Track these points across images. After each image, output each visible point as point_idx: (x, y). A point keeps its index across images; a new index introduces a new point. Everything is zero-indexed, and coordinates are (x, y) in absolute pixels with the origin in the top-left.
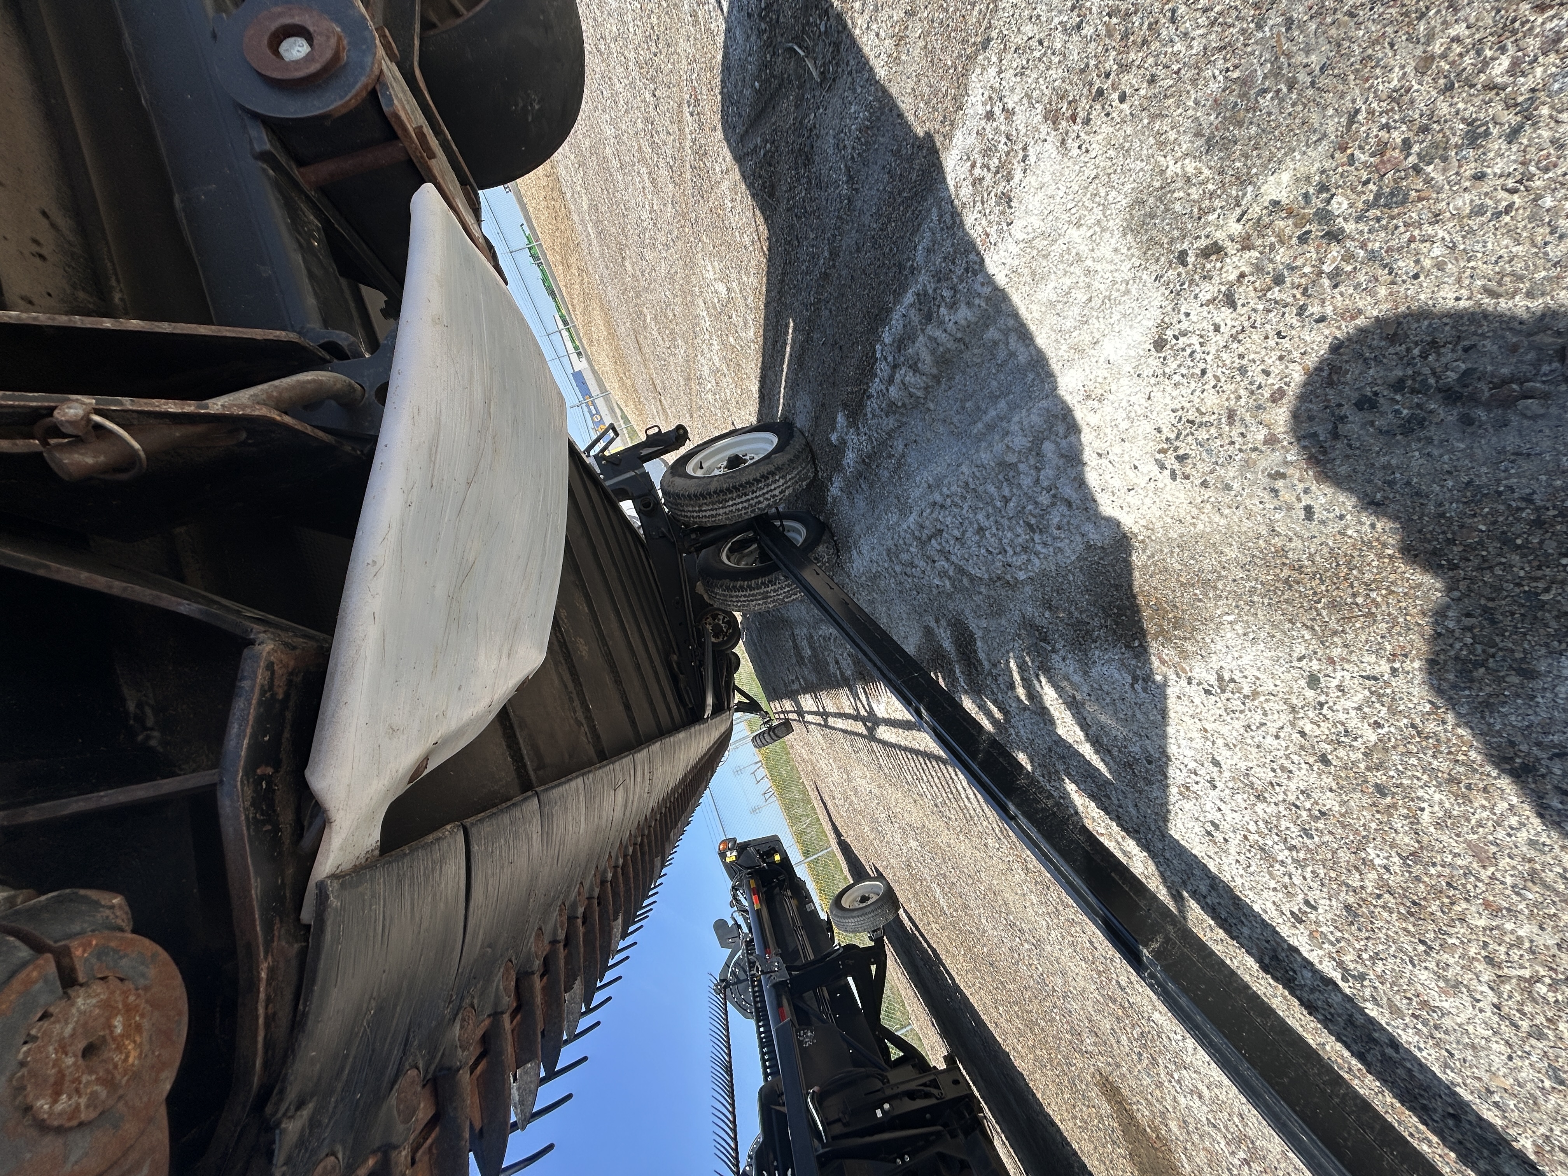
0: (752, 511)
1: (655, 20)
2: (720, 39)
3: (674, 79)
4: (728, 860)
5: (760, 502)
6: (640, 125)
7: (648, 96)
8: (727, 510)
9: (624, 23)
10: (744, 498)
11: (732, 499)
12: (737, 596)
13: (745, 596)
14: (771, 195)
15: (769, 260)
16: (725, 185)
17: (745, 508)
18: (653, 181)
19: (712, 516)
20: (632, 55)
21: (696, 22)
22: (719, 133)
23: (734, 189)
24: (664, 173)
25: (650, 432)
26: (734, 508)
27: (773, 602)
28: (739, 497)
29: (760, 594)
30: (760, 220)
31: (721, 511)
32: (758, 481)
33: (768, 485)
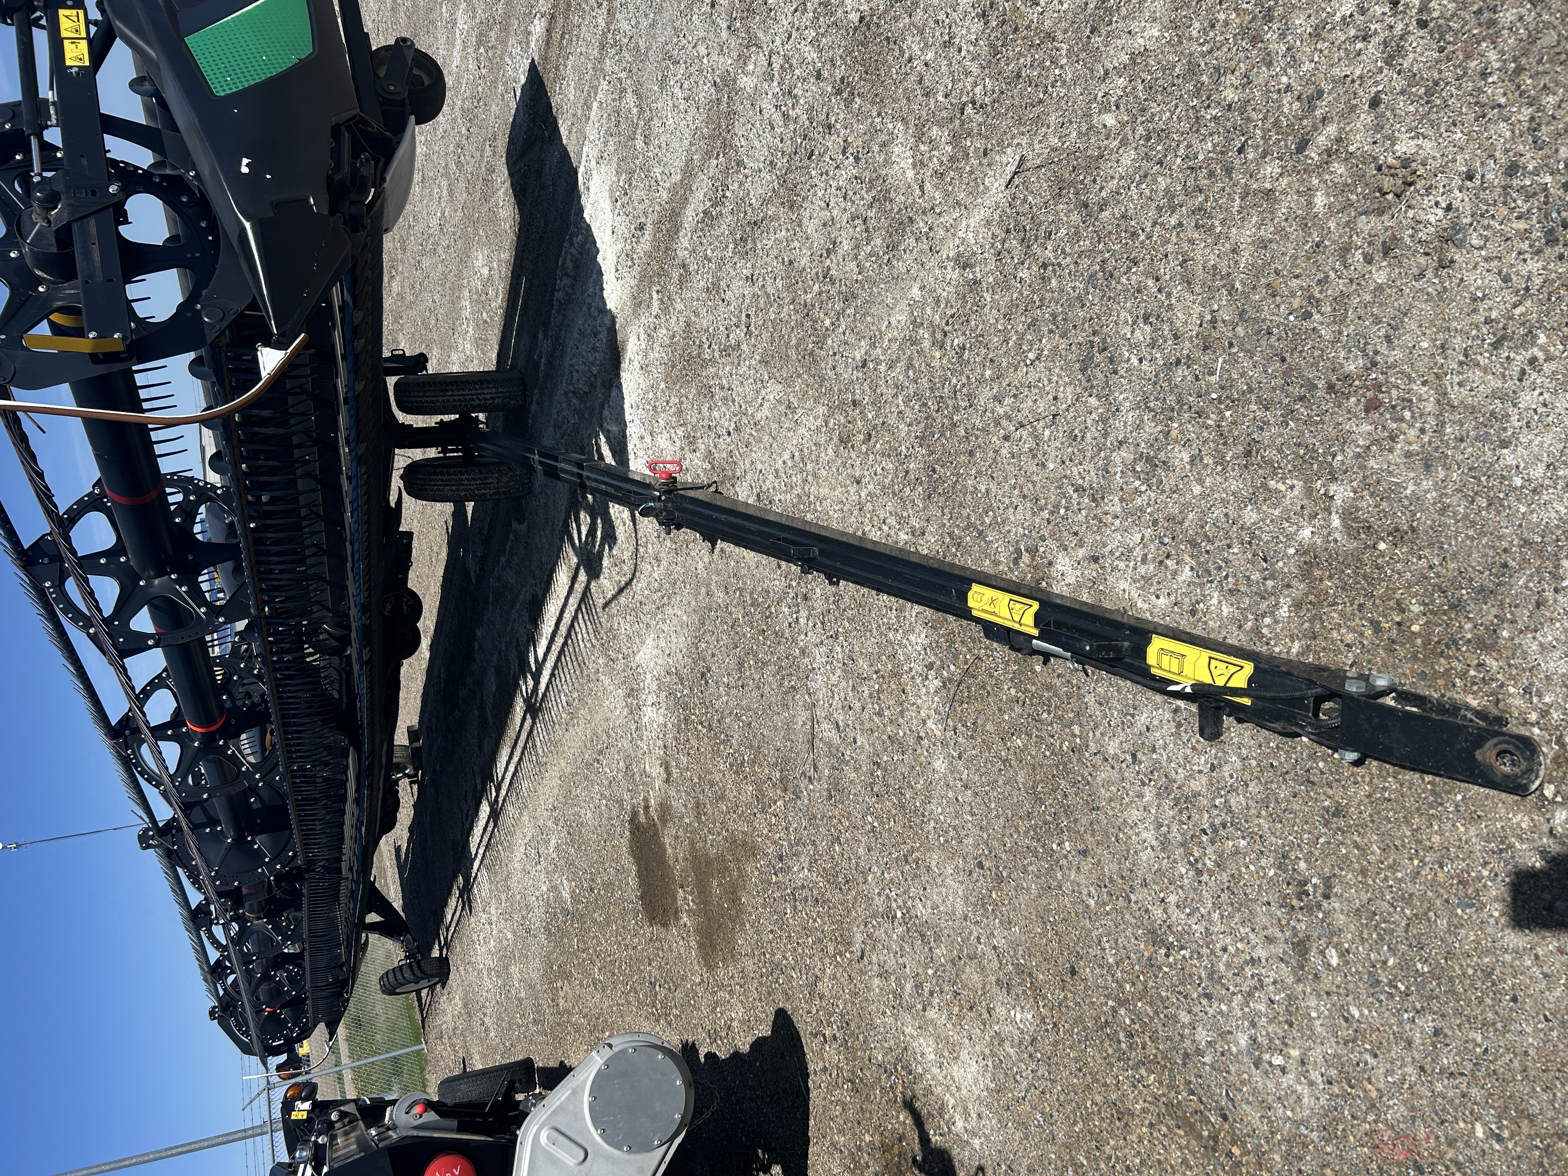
0: (466, 405)
1: (480, 89)
2: (513, 111)
3: (485, 124)
4: (295, 1116)
5: (473, 400)
6: (451, 148)
7: (464, 131)
8: (445, 399)
9: (459, 82)
10: (461, 392)
11: (452, 390)
12: (435, 480)
13: (442, 480)
14: (524, 196)
15: (518, 238)
16: (501, 192)
17: (460, 400)
18: (451, 192)
19: (433, 402)
20: (459, 103)
21: (503, 99)
22: (504, 160)
23: (505, 194)
24: (462, 185)
25: (395, 353)
26: (451, 398)
27: (465, 490)
28: (458, 390)
29: (455, 480)
30: (517, 212)
31: (441, 399)
32: (475, 383)
33: (482, 389)
